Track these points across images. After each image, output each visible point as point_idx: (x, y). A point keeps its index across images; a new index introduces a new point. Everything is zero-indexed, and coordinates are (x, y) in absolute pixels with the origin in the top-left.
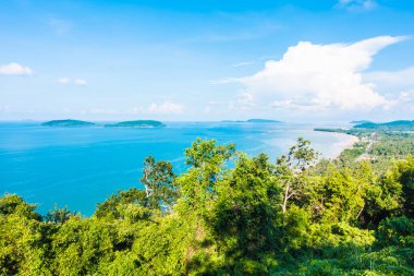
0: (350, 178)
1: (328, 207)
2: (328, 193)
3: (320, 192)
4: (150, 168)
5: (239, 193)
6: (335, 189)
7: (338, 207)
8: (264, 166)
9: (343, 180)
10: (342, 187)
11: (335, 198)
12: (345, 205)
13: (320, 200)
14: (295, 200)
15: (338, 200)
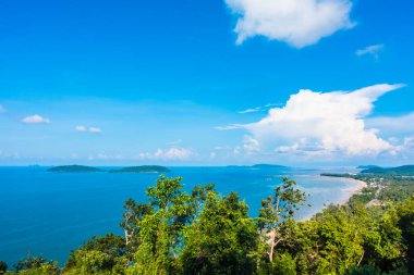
0: (345, 222)
1: (323, 256)
2: (322, 239)
3: (313, 239)
4: (130, 212)
5: (205, 237)
6: (329, 235)
7: (334, 256)
8: (236, 208)
9: (337, 225)
10: (336, 233)
11: (330, 246)
12: (342, 254)
13: (314, 248)
14: (287, 247)
15: (334, 247)
